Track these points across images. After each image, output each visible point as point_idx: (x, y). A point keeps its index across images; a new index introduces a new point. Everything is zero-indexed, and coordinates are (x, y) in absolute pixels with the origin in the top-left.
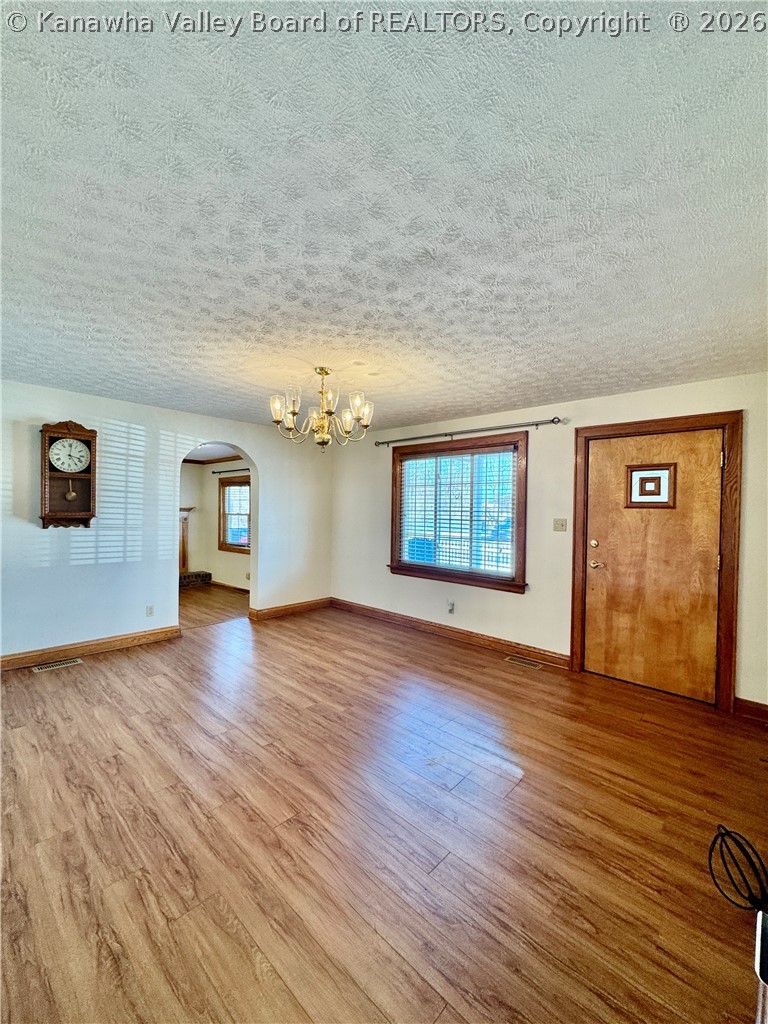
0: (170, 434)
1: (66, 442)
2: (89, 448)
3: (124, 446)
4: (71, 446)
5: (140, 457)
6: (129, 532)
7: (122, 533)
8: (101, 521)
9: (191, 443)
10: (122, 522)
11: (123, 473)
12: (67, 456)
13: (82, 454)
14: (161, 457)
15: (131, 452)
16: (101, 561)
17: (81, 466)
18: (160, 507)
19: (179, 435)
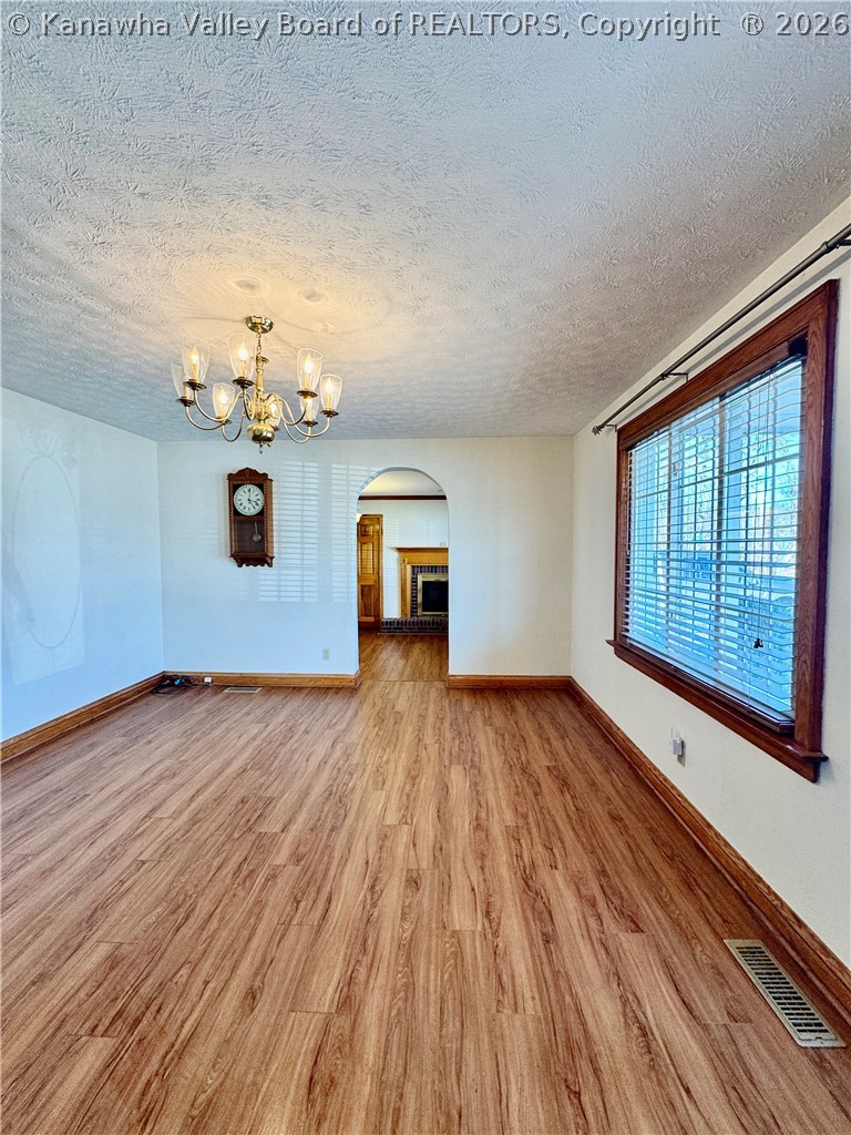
0: (341, 466)
1: (245, 488)
2: (262, 490)
3: (300, 485)
4: (249, 490)
5: (313, 495)
6: (306, 573)
7: (299, 572)
8: (282, 561)
9: (364, 473)
10: (299, 562)
11: (299, 513)
12: (248, 501)
13: (258, 497)
14: (334, 493)
15: (306, 491)
16: (282, 599)
17: (258, 509)
18: (334, 547)
19: (351, 467)
